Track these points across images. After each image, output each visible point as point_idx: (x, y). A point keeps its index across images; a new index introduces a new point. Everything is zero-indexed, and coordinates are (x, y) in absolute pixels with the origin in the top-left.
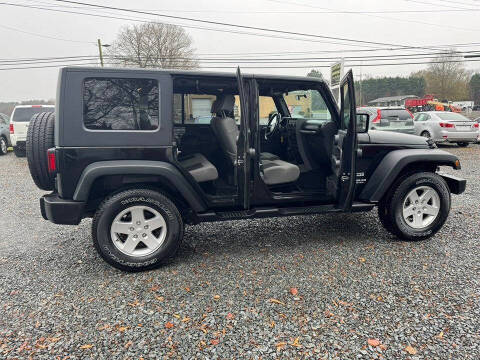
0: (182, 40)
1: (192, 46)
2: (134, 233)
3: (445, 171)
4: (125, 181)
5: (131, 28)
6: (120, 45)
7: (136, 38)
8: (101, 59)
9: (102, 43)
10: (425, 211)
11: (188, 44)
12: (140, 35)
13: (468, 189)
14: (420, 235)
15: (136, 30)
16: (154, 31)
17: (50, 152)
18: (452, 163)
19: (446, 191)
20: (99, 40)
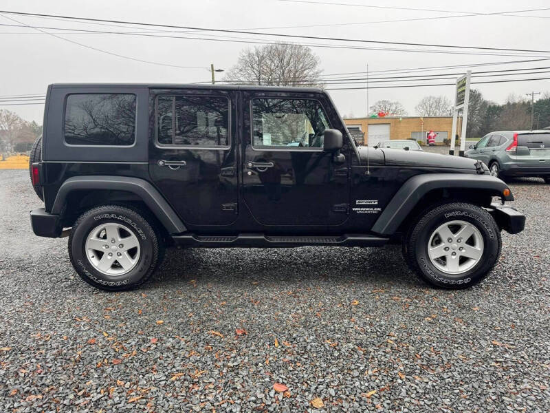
0: (307, 61)
1: (318, 68)
2: (109, 251)
5: (253, 51)
7: (257, 61)
9: (215, 68)
10: (464, 253)
11: (314, 65)
12: (263, 58)
14: (453, 282)
15: (257, 54)
16: (277, 53)
17: (35, 165)
20: (212, 65)
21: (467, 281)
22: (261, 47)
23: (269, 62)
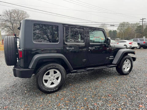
0: (26, 15)
2: (50, 79)
3: (131, 55)
4: (44, 61)
11: (29, 17)
13: (137, 59)
18: (134, 53)
19: (132, 61)
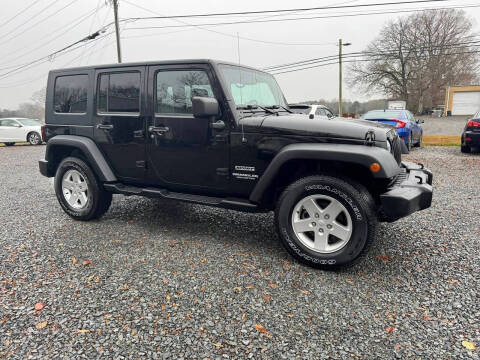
5: (396, 21)
6: (382, 41)
8: (340, 58)
12: (406, 27)
15: (401, 23)
20: (340, 41)
21: (331, 262)
22: (405, 16)
23: (414, 31)
